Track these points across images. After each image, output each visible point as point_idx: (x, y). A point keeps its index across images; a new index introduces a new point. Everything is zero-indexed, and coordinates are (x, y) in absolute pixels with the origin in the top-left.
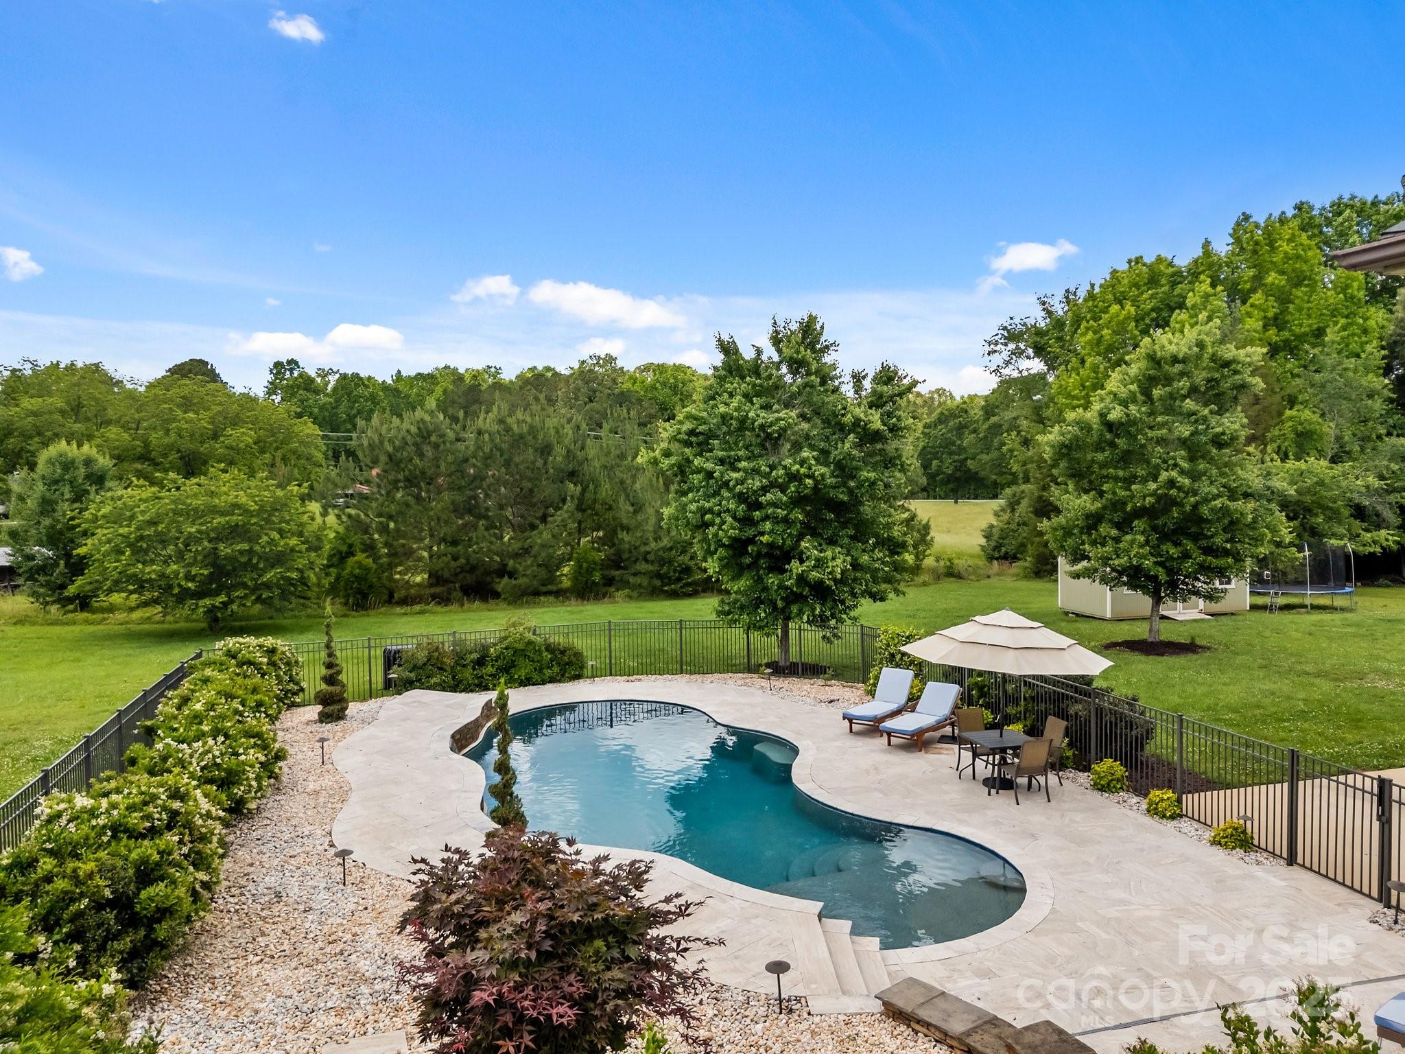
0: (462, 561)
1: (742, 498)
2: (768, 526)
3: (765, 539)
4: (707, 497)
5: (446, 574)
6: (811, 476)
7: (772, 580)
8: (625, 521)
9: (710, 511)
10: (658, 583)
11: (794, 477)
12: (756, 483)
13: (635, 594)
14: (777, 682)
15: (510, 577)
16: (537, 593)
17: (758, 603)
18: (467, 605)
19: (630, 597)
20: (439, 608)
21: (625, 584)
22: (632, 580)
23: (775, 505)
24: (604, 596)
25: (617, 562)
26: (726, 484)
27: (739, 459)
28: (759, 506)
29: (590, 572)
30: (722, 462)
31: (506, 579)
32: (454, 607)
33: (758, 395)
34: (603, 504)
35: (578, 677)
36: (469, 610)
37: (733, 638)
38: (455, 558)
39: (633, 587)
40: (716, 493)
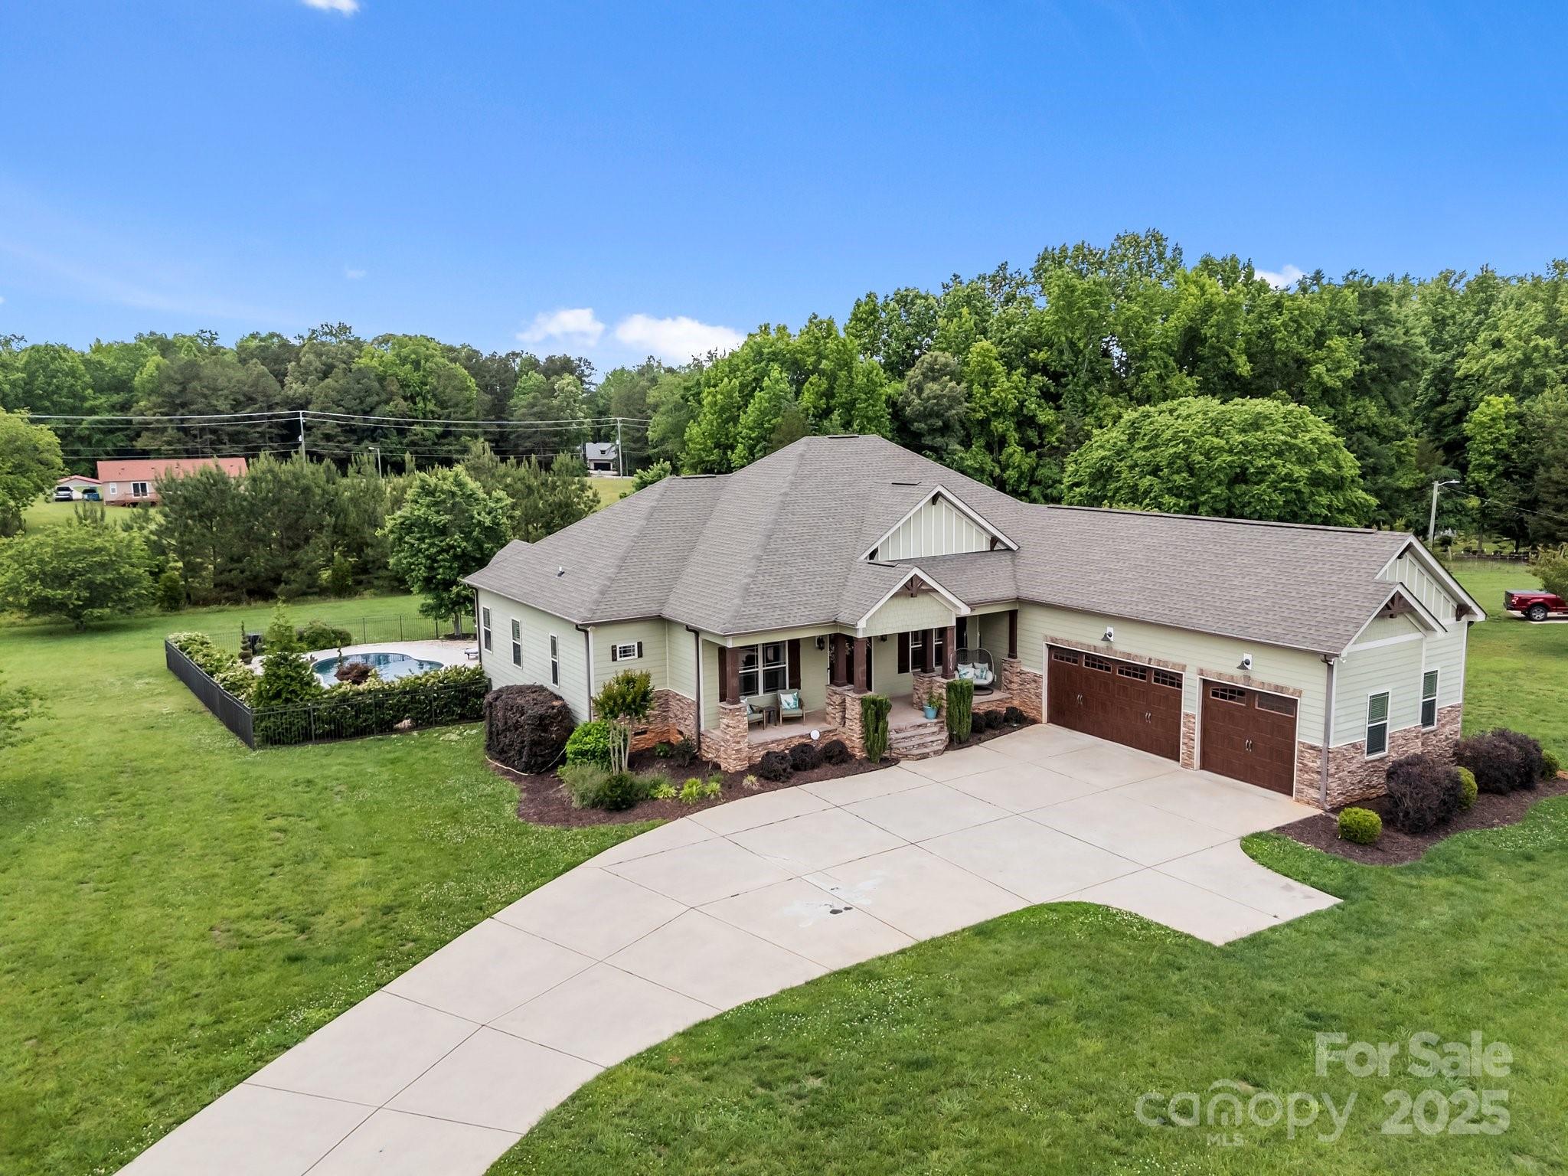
0: (248, 573)
1: (428, 557)
2: (441, 571)
3: (439, 577)
4: (412, 556)
5: (236, 583)
6: (460, 547)
7: (445, 595)
8: (369, 540)
9: (413, 564)
10: (396, 584)
11: (453, 547)
12: (434, 550)
13: (378, 592)
14: (449, 643)
15: (286, 584)
16: (305, 594)
17: (440, 606)
18: (253, 604)
19: (375, 594)
20: (232, 608)
21: (369, 585)
22: (376, 582)
23: (444, 560)
24: (356, 594)
25: (363, 569)
26: (420, 551)
27: (426, 537)
28: (437, 562)
29: (344, 578)
30: (418, 539)
31: (283, 585)
32: (244, 606)
33: (434, 505)
34: (352, 527)
35: (349, 645)
36: (255, 608)
37: (430, 623)
38: (242, 572)
39: (377, 588)
40: (415, 555)
